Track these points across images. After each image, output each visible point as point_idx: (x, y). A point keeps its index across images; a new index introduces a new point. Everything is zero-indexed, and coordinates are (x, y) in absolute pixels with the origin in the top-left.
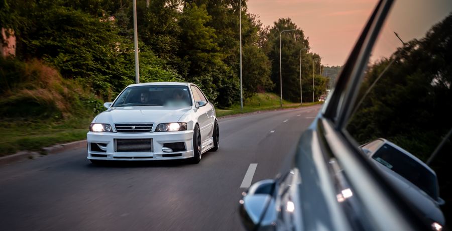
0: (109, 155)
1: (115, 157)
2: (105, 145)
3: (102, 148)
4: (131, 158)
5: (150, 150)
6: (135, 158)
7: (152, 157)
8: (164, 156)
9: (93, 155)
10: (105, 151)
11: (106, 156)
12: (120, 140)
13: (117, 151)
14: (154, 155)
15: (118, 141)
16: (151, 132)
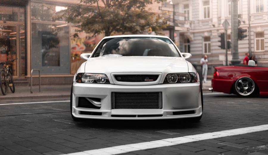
0: (105, 113)
1: (113, 116)
2: (99, 100)
3: (96, 103)
4: (135, 116)
5: (157, 106)
6: (139, 116)
7: (161, 115)
8: (175, 113)
9: (82, 113)
10: (99, 108)
11: (100, 114)
12: (119, 94)
13: (115, 108)
14: (164, 112)
15: (116, 95)
16: (159, 84)
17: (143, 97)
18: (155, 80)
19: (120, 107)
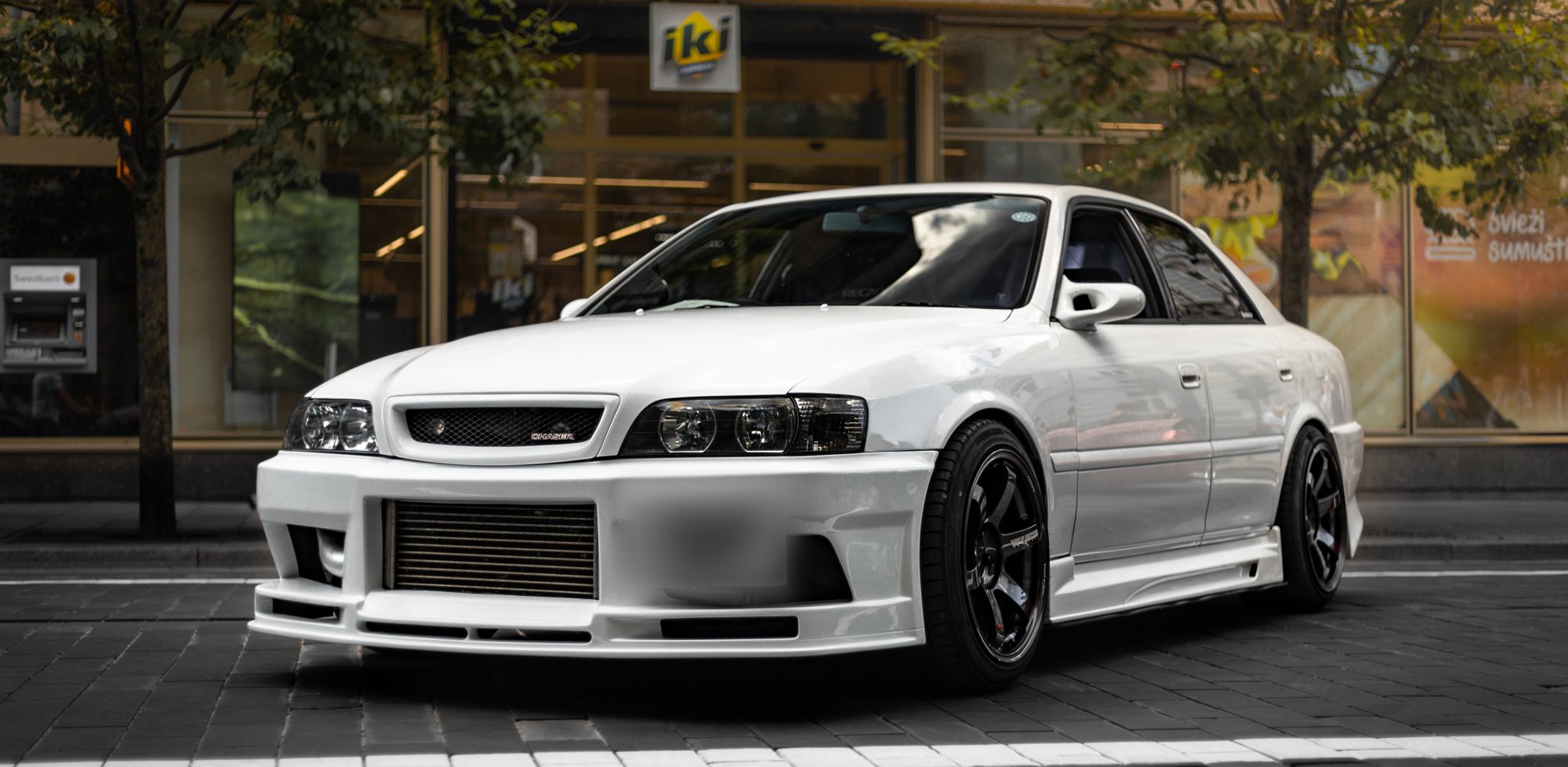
1: (372, 627)
4: (458, 632)
6: (485, 633)
7: (582, 636)
12: (414, 509)
13: (398, 587)
14: (597, 619)
15: (404, 517)
16: (595, 459)
17: (523, 529)
18: (581, 436)
19: (420, 580)
